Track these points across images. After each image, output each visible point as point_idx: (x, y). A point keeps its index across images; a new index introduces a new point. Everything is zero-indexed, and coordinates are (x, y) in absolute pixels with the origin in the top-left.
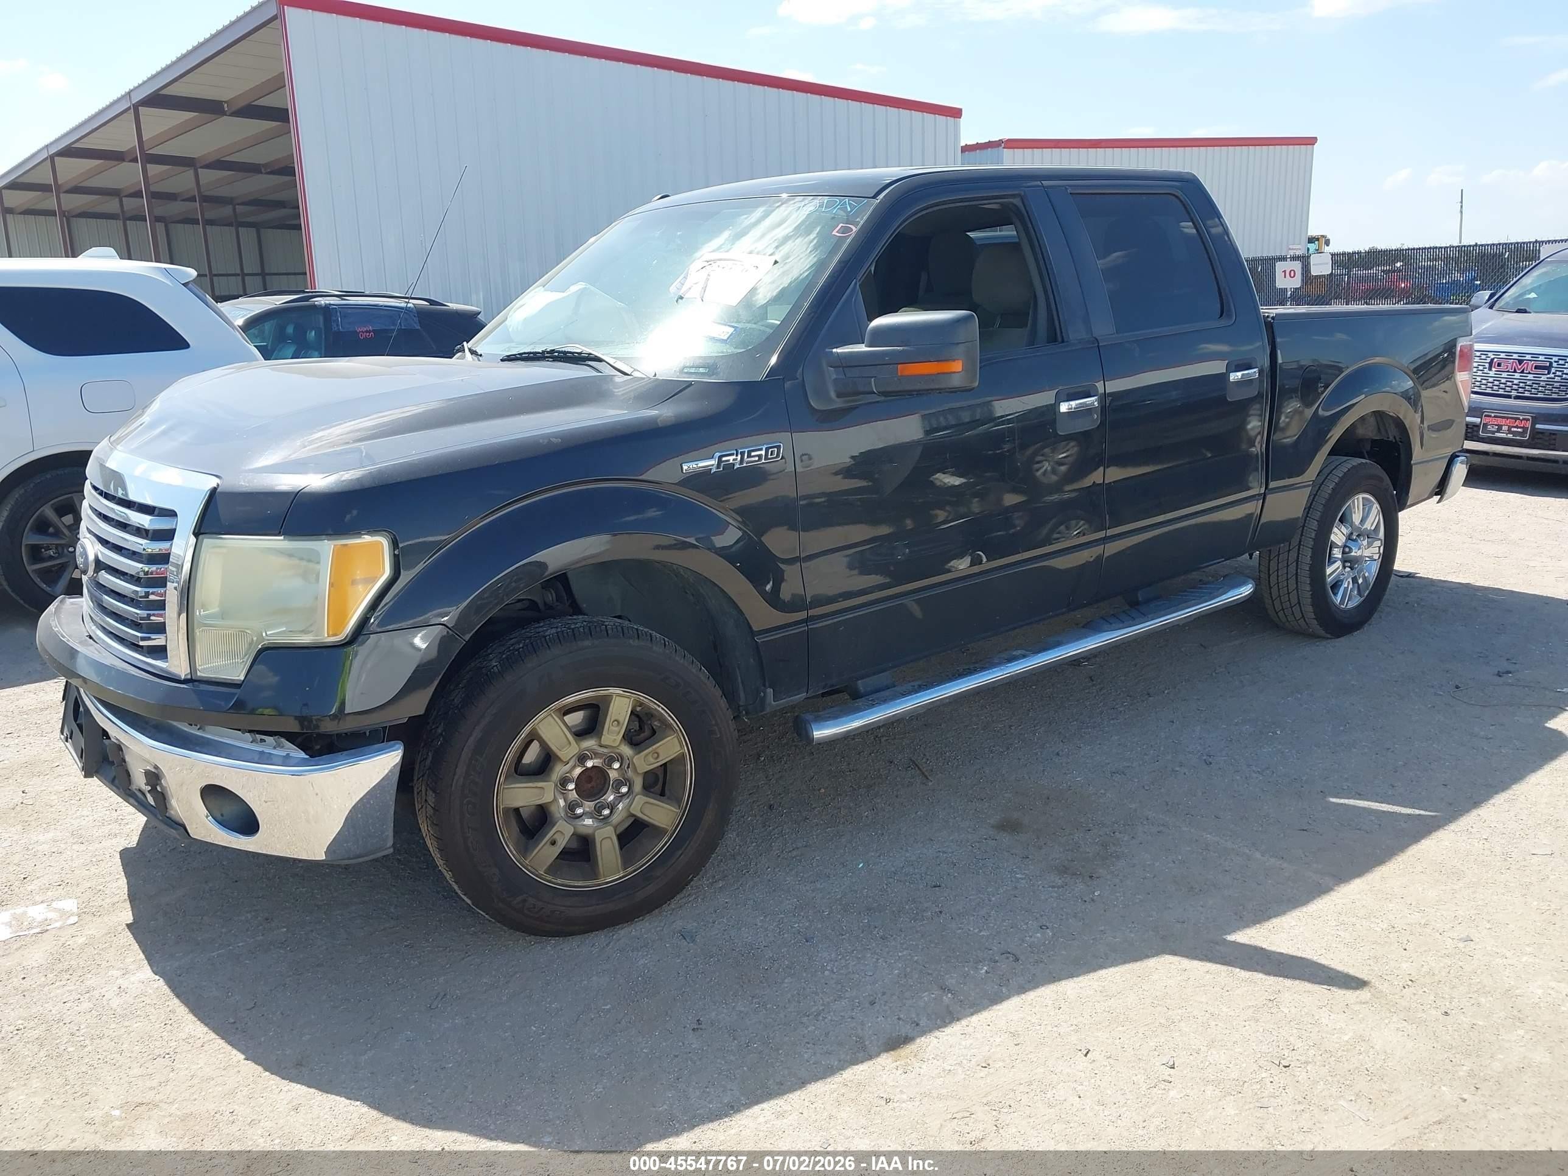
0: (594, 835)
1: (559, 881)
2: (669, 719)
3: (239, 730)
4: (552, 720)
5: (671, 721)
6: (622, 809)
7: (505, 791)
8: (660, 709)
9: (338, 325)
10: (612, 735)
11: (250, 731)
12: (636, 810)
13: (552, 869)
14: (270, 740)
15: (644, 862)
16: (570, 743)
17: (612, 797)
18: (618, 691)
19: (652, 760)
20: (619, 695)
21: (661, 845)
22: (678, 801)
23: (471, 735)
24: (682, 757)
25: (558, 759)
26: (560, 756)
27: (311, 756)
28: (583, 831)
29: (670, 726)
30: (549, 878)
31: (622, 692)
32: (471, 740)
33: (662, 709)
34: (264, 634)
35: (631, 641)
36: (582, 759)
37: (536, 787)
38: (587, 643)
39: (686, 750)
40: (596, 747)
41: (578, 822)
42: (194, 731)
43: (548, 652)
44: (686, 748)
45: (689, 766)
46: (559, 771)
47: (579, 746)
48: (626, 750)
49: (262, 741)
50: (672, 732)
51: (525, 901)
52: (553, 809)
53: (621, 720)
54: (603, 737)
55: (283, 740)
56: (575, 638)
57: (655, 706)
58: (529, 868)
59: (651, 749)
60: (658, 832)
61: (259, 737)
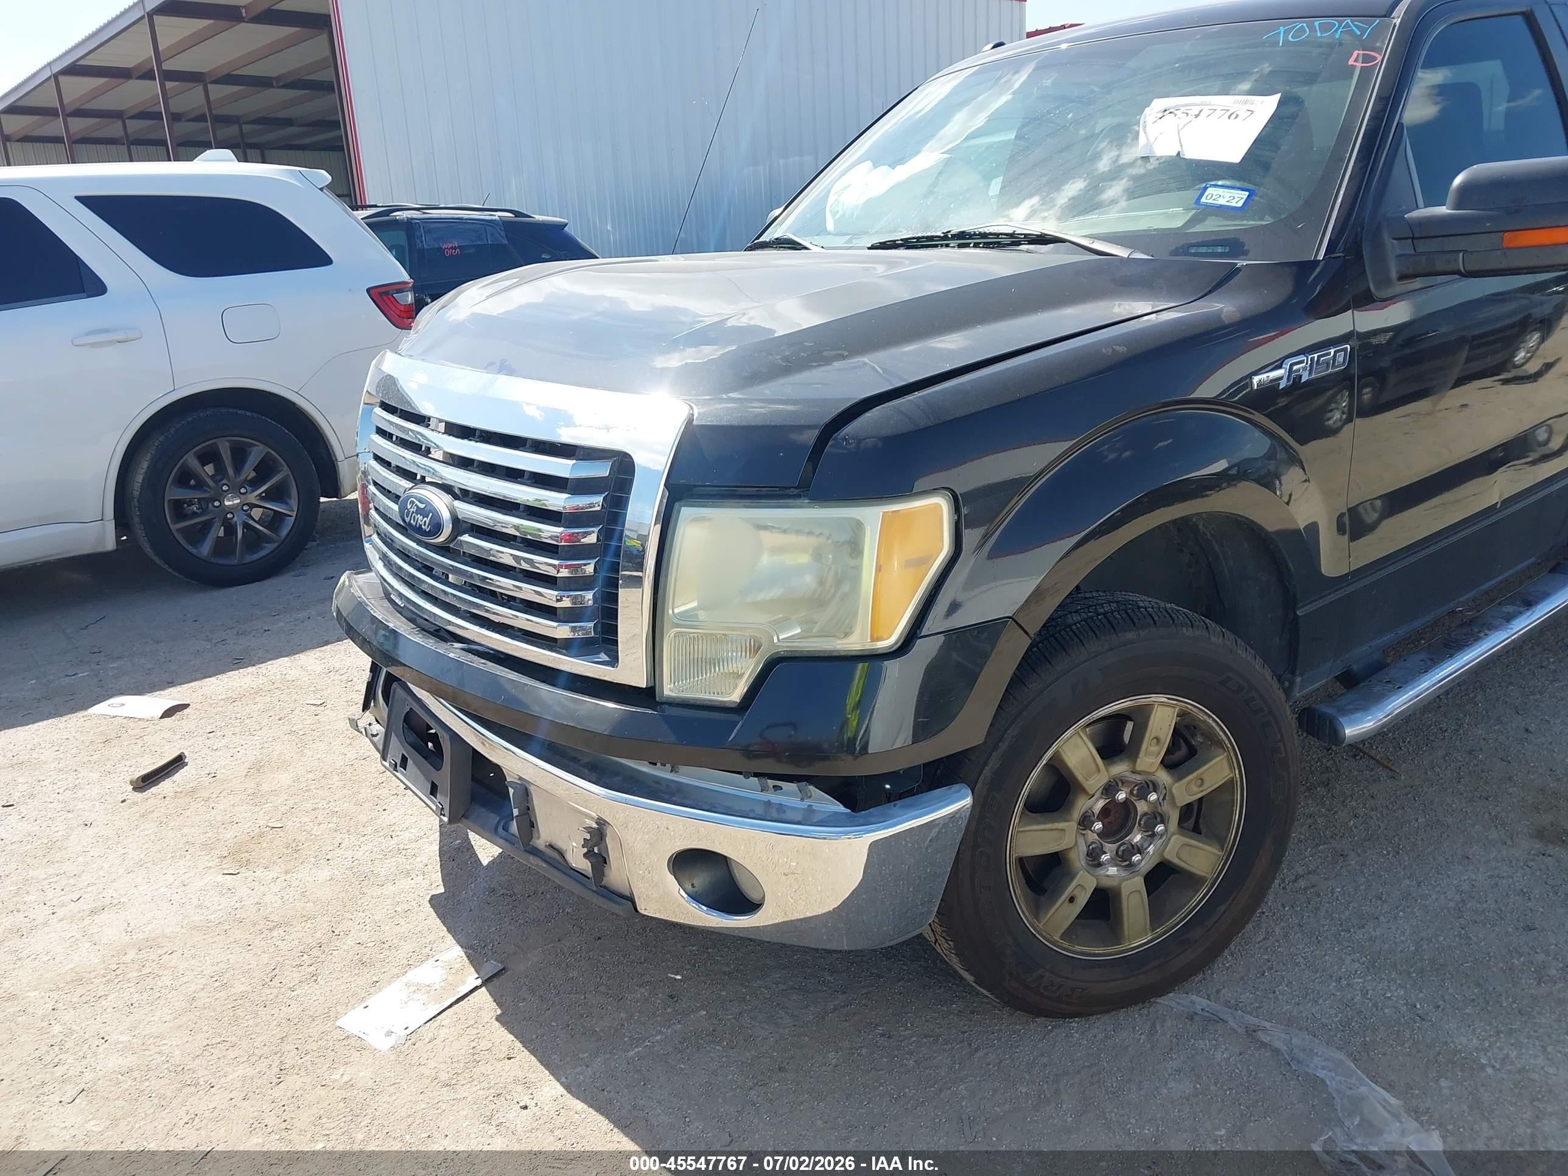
0: (1120, 888)
1: (1078, 948)
2: (1221, 734)
3: (740, 773)
4: (1079, 740)
5: (1223, 736)
6: (1153, 854)
7: (1020, 835)
8: (1210, 721)
9: (422, 242)
10: (1150, 758)
11: (756, 775)
12: (1171, 855)
13: (1068, 934)
14: (792, 787)
15: (1176, 921)
16: (1099, 771)
17: (1138, 837)
18: (1162, 698)
19: (1195, 789)
20: (1162, 704)
21: (1198, 899)
22: (1221, 841)
23: (985, 764)
24: (1231, 782)
25: (1084, 790)
26: (1085, 785)
27: (853, 810)
28: (1106, 883)
29: (1220, 744)
30: (1066, 944)
31: (1166, 700)
32: (987, 772)
33: (1214, 720)
34: (775, 638)
35: (1184, 630)
36: (1109, 789)
37: (1057, 829)
38: (1130, 635)
39: (1238, 774)
40: (1127, 774)
41: (1101, 871)
42: (662, 773)
43: (1082, 649)
44: (1237, 772)
45: (1239, 796)
46: (1081, 805)
47: (1108, 771)
48: (1163, 777)
49: (776, 788)
50: (1221, 751)
51: (1042, 977)
52: (1073, 855)
53: (1162, 737)
54: (1139, 761)
55: (812, 788)
56: (1115, 629)
57: (1206, 717)
58: (1044, 933)
59: (1195, 774)
60: (1192, 881)
61: (771, 783)
